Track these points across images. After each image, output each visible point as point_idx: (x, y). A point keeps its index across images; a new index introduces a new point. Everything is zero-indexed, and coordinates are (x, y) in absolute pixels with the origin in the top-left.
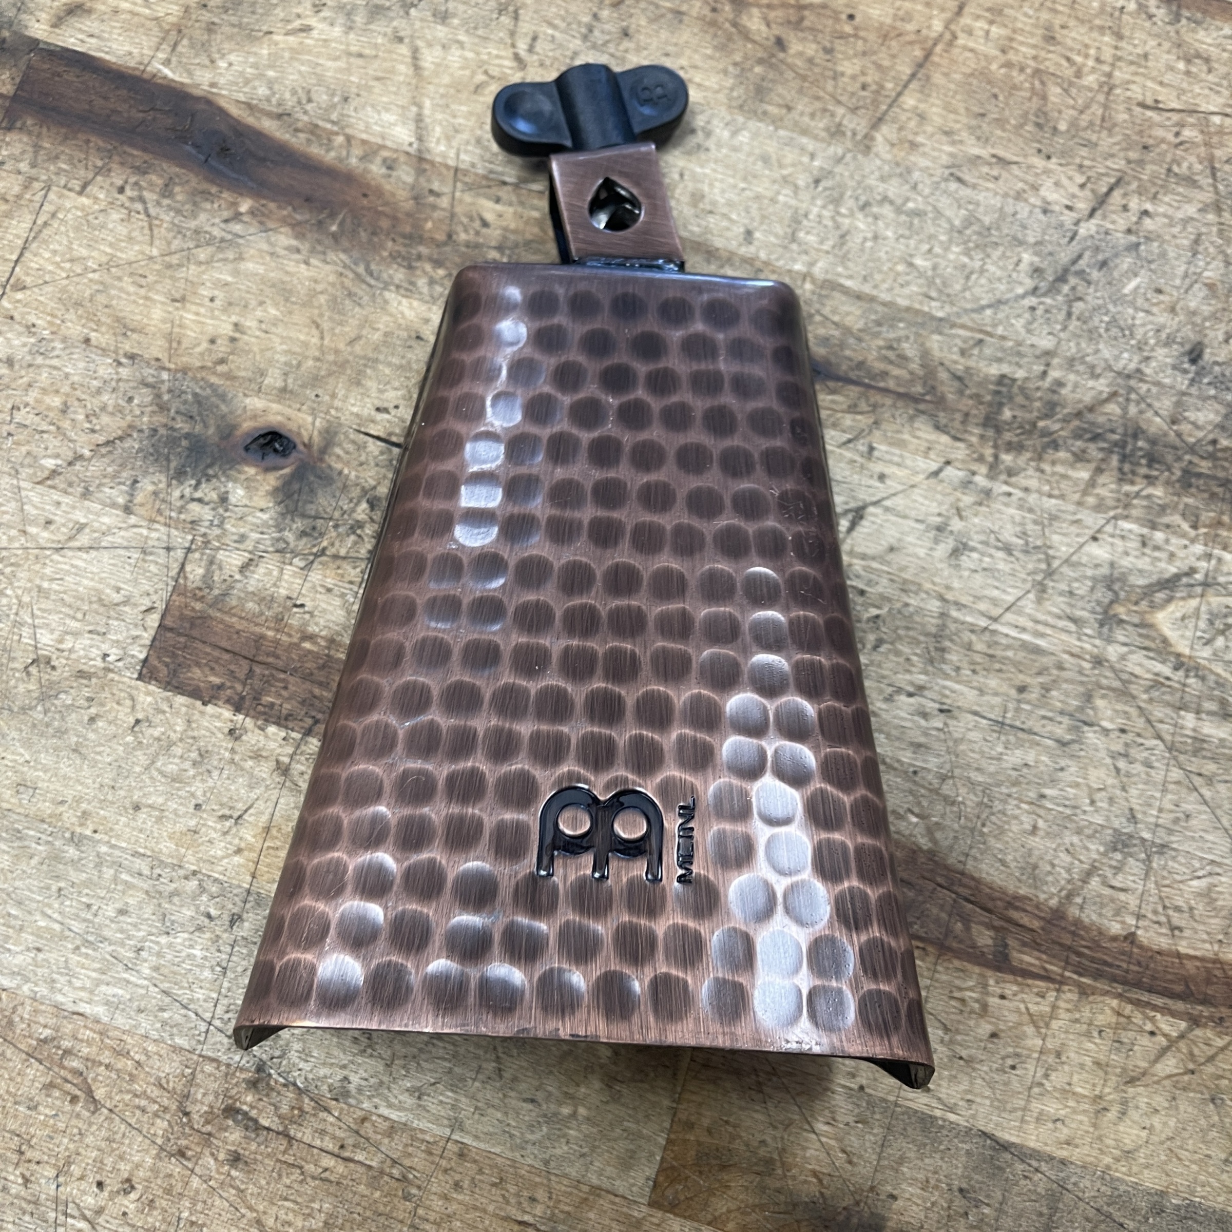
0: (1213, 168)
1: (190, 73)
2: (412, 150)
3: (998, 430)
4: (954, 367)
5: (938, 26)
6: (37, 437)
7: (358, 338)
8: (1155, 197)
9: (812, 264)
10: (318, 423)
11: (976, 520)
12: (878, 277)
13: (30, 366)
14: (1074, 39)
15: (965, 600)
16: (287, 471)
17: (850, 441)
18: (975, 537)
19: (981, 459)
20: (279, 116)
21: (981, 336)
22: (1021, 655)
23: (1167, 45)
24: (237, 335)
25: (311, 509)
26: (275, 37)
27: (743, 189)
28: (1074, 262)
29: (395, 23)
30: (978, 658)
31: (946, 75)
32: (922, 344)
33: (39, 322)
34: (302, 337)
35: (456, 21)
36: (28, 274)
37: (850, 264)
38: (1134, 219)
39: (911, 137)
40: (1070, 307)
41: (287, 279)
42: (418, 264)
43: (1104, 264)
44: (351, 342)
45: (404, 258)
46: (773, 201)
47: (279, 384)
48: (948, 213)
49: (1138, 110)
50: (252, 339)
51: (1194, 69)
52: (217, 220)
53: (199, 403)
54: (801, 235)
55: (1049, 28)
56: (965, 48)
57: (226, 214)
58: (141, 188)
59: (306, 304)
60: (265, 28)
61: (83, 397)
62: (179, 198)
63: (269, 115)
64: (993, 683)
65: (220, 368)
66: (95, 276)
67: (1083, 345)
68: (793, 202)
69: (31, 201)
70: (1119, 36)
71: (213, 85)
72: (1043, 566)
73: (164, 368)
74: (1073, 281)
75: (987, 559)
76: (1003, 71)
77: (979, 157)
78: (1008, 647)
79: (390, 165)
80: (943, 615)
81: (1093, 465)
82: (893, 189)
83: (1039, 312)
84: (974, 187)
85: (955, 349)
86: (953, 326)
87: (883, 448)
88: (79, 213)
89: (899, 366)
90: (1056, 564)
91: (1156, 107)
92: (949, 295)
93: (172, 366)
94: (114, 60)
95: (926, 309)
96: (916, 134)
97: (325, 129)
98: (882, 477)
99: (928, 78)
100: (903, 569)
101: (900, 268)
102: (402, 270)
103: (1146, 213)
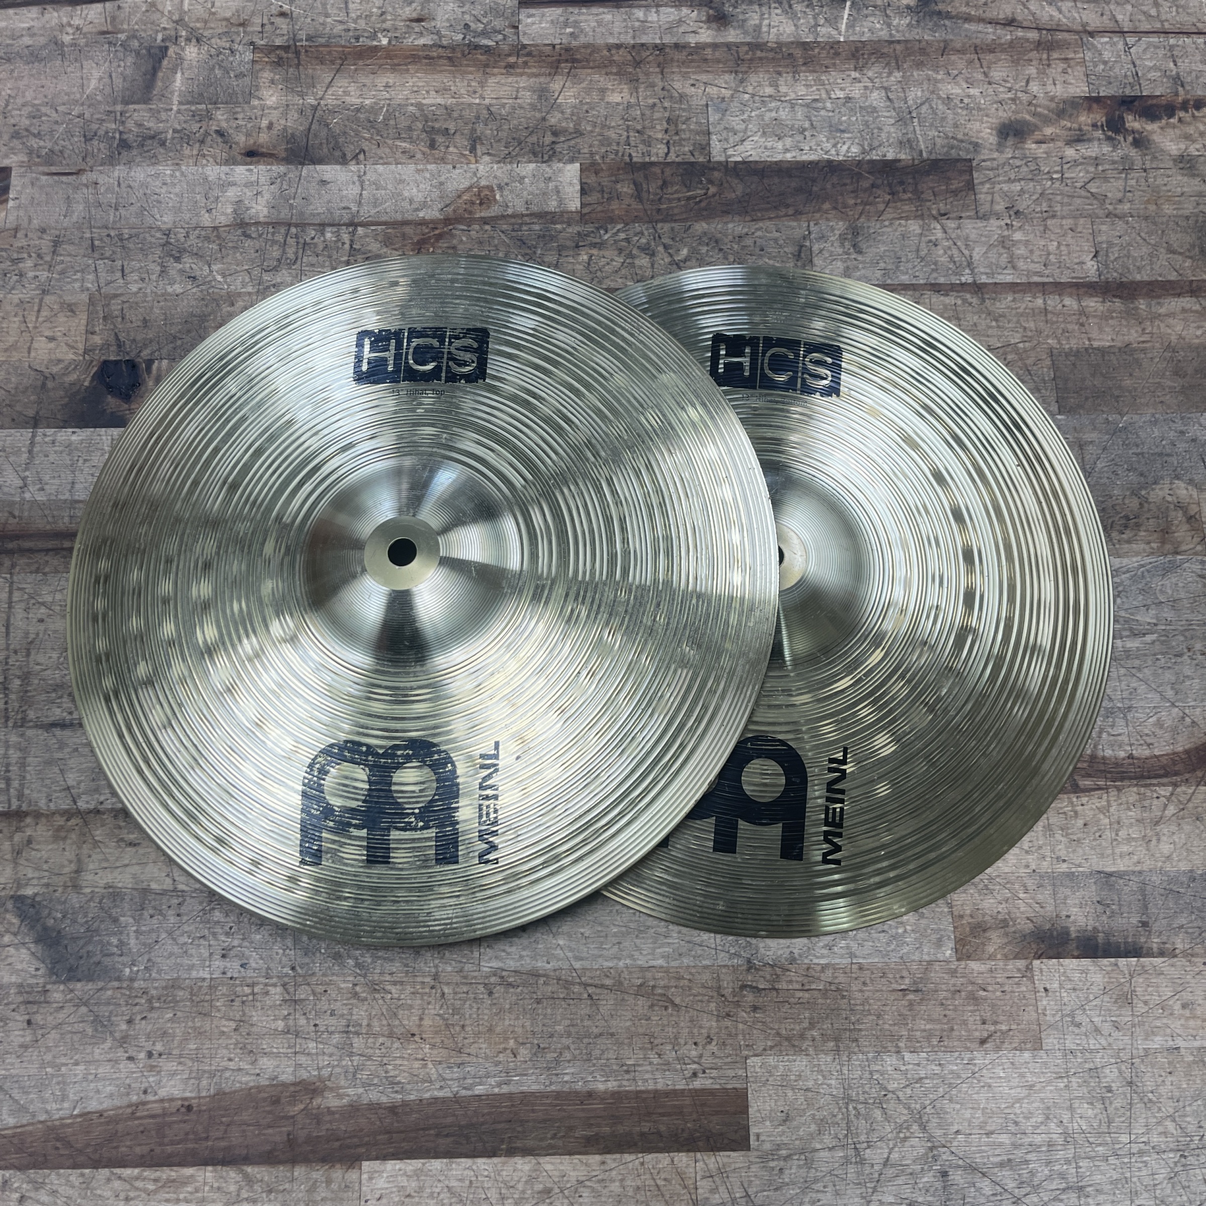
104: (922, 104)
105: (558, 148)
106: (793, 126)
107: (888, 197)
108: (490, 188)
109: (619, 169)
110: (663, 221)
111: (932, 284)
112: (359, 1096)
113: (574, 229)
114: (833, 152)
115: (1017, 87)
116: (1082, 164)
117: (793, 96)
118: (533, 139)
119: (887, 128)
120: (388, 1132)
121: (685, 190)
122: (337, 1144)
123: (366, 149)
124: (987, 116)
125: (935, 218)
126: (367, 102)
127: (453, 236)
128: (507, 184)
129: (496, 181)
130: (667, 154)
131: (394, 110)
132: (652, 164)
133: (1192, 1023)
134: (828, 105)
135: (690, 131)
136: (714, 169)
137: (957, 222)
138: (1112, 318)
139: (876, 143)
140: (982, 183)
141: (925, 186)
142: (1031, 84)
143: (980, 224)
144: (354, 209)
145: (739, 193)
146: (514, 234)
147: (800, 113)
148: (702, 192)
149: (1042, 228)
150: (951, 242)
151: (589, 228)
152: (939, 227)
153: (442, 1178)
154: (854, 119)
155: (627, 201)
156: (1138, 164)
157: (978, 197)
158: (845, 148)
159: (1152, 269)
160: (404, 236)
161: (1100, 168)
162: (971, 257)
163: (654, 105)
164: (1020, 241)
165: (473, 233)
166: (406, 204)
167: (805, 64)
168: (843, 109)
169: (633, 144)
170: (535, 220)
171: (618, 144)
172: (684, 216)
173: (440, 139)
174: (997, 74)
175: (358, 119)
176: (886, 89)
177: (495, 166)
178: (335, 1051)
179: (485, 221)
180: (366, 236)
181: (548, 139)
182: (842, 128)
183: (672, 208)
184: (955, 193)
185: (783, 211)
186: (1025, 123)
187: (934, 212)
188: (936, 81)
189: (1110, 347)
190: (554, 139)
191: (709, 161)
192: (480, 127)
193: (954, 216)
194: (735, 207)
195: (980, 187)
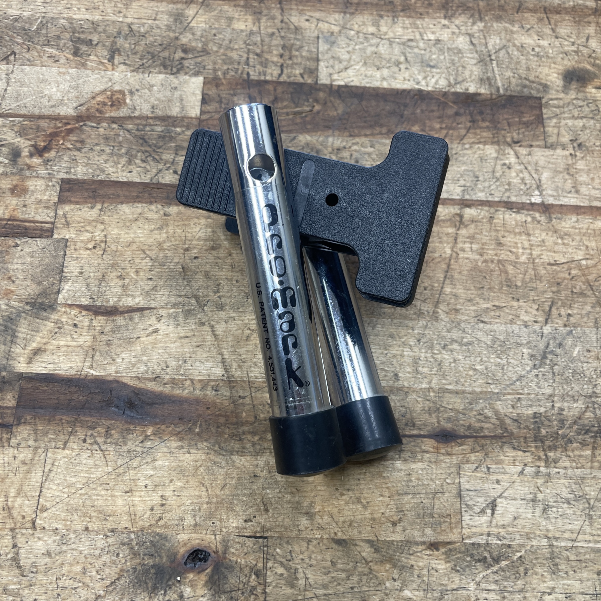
0: (590, 285)
1: (104, 369)
2: (224, 378)
3: (542, 442)
4: (511, 415)
5: (448, 251)
6: (74, 592)
7: (225, 485)
8: (570, 306)
9: (430, 382)
10: (218, 539)
11: (548, 491)
12: (462, 380)
13: (60, 552)
14: (510, 242)
15: (558, 534)
16: (209, 570)
17: (477, 468)
18: (551, 500)
19: (539, 459)
20: (154, 379)
21: (519, 396)
22: (592, 555)
23: (550, 233)
24: (164, 502)
25: (227, 587)
26: (142, 339)
27: (387, 354)
28: (547, 347)
29: (199, 316)
30: (574, 564)
31: (460, 273)
32: (493, 408)
33: (59, 526)
34: (197, 493)
35: (227, 308)
36: (47, 501)
37: (448, 378)
38: (566, 319)
39: (454, 307)
40: (553, 370)
41: (180, 464)
42: (245, 436)
43: (560, 345)
44: (223, 489)
45: (236, 436)
46: (402, 356)
47: (193, 522)
48: (483, 339)
49: (549, 267)
50: (172, 502)
51: (566, 241)
52: (137, 443)
53: (154, 545)
54: (420, 369)
55: (497, 239)
56: (463, 258)
57: (141, 438)
58: (94, 437)
59: (195, 475)
60: (135, 336)
61: (93, 561)
62: (115, 436)
63: (150, 380)
64: (585, 574)
65: (160, 523)
66: (83, 491)
67: (565, 387)
68: (411, 354)
69: (39, 460)
70: (528, 235)
71: (117, 372)
72: (587, 505)
73: (131, 532)
74: (550, 356)
75: (560, 510)
76: (484, 264)
77: (488, 308)
78: (586, 553)
79: (216, 389)
80: (551, 546)
81: (590, 447)
82: (455, 334)
83: (540, 376)
84: (491, 323)
85: (510, 406)
86: (504, 395)
87: (494, 466)
88: (66, 460)
89: (486, 422)
90: (592, 502)
91: (556, 264)
92: (497, 380)
93: (135, 529)
94: (64, 373)
95: (489, 390)
96: (456, 304)
97: (178, 380)
98: (498, 482)
99: (452, 276)
100: (524, 527)
101: (471, 373)
102: (237, 442)
103: (569, 315)
104: (500, 49)
105: (186, 63)
106: (390, 59)
107: (469, 124)
108: (122, 92)
109: (237, 84)
111: (505, 202)
114: (423, 83)
115: (579, 42)
117: (391, 35)
118: (166, 54)
119: (469, 67)
121: (293, 105)
123: (17, 51)
124: (555, 63)
125: (509, 145)
126: (25, 14)
127: (83, 131)
128: (137, 90)
129: (127, 87)
130: (280, 75)
131: (47, 22)
132: (267, 82)
134: (421, 45)
135: (302, 57)
136: (319, 90)
137: (528, 149)
139: (460, 79)
140: (550, 118)
141: (501, 117)
142: (591, 41)
143: (548, 152)
145: (340, 111)
146: (138, 133)
147: (397, 50)
148: (308, 109)
150: (522, 167)
152: (512, 152)
154: (442, 57)
157: (547, 129)
158: (433, 80)
160: (38, 129)
162: (540, 180)
163: (273, 34)
164: (583, 170)
165: (101, 130)
166: (45, 101)
167: (403, 10)
168: (434, 49)
169: (251, 64)
170: (158, 123)
171: (239, 63)
172: (290, 128)
173: (84, 48)
174: (563, 31)
175: (15, 28)
176: (471, 36)
177: (129, 74)
179: (113, 120)
180: (4, 126)
181: (179, 54)
182: (432, 64)
184: (527, 125)
185: (378, 129)
186: (587, 72)
187: (509, 140)
188: (512, 32)
190: (183, 55)
191: (316, 83)
192: (120, 41)
193: (525, 143)
194: (336, 123)
195: (548, 121)
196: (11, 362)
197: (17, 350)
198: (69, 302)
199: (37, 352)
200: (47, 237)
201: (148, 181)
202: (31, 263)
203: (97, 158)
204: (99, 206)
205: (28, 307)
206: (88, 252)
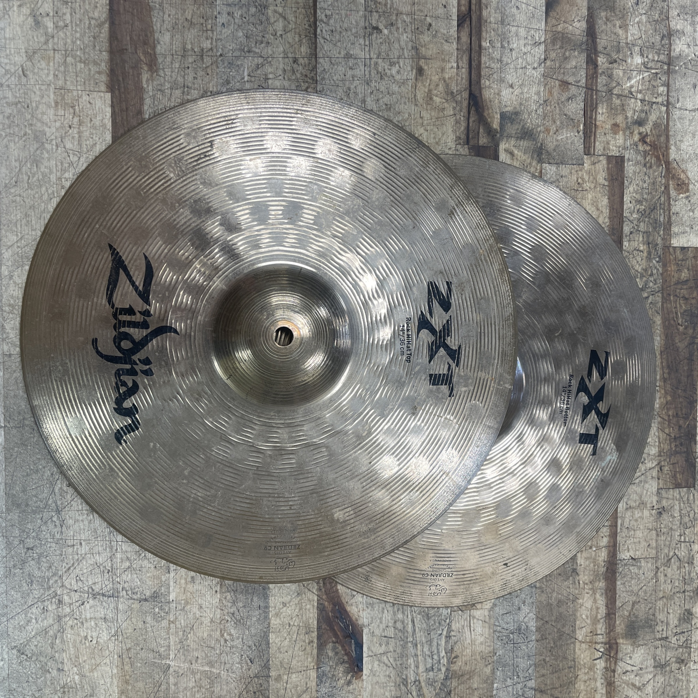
107: (673, 436)
108: (688, 190)
110: (663, 297)
112: (148, 92)
113: (659, 241)
116: (689, 554)
120: (127, 109)
121: (682, 311)
122: (121, 79)
125: (658, 464)
127: (658, 166)
128: (689, 201)
129: (692, 194)
133: (183, 581)
136: (694, 329)
137: (656, 477)
138: (594, 566)
141: (679, 458)
143: (655, 490)
144: (678, 106)
145: (679, 344)
146: (658, 205)
148: (680, 322)
149: (650, 527)
150: (644, 472)
151: (660, 252)
152: (653, 466)
153: (101, 140)
155: (676, 275)
156: (688, 588)
157: (671, 490)
159: (623, 592)
160: (659, 136)
161: (686, 565)
164: (643, 514)
165: (660, 179)
166: (679, 138)
170: (666, 218)
172: (665, 310)
178: (174, 79)
179: (667, 187)
180: (660, 113)
183: (671, 303)
184: (674, 477)
185: (666, 371)
187: (663, 463)
189: (577, 563)
193: (660, 475)
194: (670, 341)
195: (678, 492)
196: (505, 139)
197: (513, 142)
198: (543, 171)
199: (512, 154)
200: (584, 152)
201: (625, 215)
202: (567, 143)
203: (639, 179)
204: (606, 183)
205: (539, 145)
206: (576, 179)
